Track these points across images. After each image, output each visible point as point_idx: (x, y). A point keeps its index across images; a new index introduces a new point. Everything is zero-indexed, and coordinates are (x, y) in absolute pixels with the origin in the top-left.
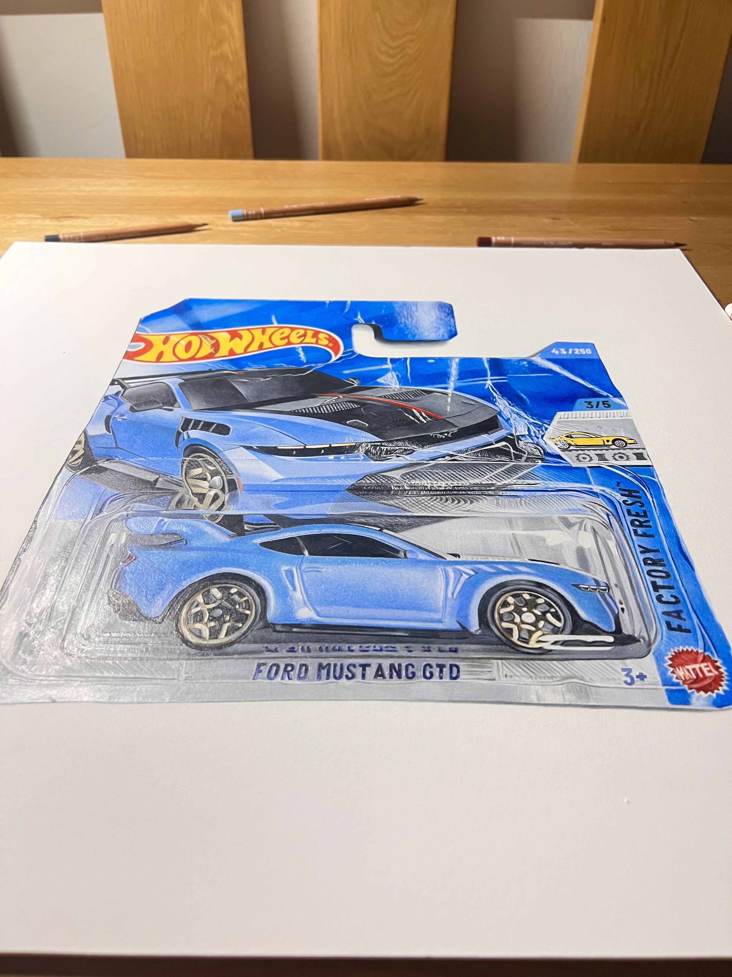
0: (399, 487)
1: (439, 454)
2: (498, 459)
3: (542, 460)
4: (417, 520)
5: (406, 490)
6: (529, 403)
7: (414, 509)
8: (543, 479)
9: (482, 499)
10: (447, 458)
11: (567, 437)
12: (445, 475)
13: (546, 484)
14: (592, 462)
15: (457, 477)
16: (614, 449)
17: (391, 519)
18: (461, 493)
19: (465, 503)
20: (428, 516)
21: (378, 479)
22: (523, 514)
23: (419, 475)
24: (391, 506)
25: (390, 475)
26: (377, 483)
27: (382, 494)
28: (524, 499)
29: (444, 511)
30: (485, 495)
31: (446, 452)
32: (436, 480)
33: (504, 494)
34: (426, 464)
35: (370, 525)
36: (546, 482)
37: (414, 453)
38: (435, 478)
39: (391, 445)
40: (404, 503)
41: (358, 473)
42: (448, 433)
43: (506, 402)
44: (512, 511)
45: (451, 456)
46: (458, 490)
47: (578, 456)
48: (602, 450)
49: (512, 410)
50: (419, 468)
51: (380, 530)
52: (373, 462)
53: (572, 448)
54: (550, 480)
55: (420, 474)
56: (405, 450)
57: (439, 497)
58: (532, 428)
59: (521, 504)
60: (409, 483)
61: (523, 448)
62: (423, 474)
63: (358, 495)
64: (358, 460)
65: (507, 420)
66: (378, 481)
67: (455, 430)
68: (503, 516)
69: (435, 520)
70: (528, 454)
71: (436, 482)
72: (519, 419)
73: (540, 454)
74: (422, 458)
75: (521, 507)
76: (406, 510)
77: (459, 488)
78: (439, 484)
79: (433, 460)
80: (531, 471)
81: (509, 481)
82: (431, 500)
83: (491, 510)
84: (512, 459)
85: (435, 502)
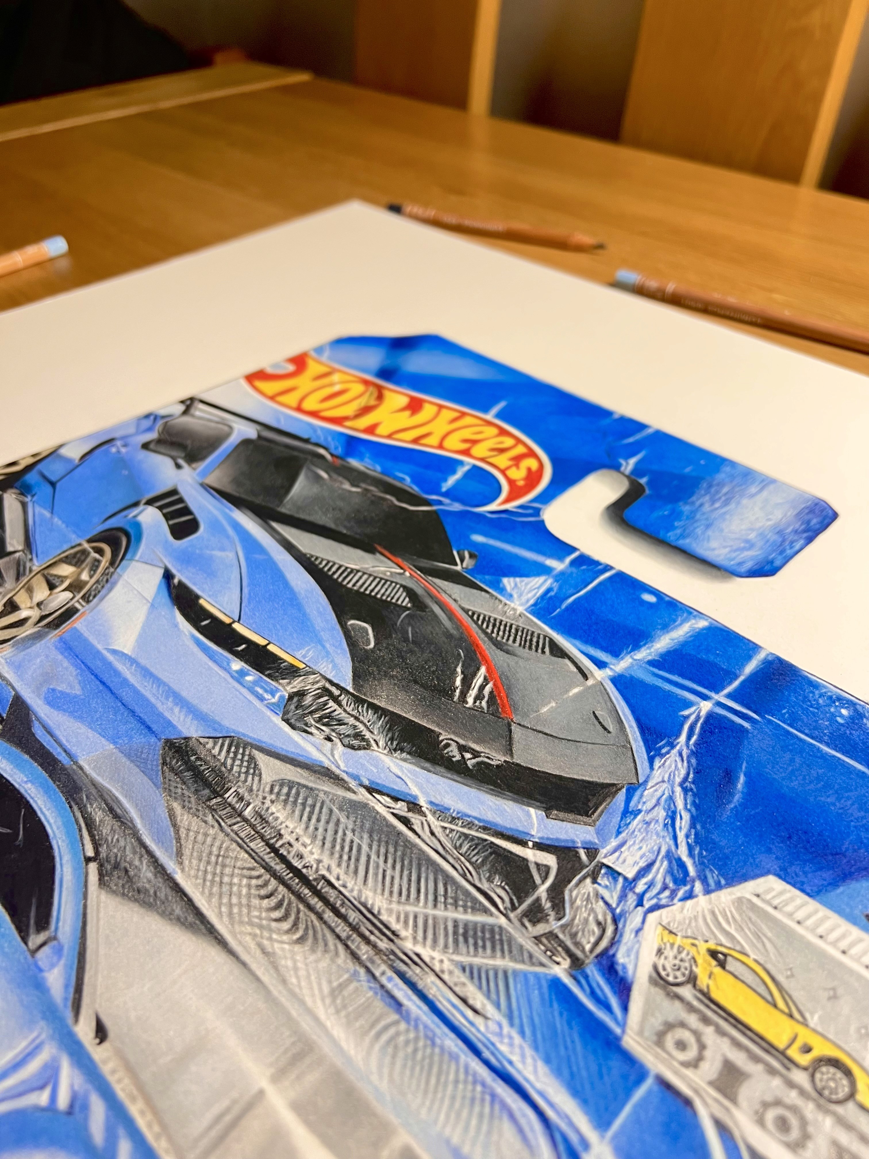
0: (241, 799)
1: (397, 786)
2: (485, 886)
3: (576, 963)
4: (164, 891)
5: (240, 815)
6: (732, 806)
7: (195, 862)
8: (510, 1017)
9: (326, 951)
10: (400, 804)
11: (713, 954)
12: (343, 840)
13: (500, 1035)
14: (689, 1072)
15: (357, 860)
16: (791, 1084)
17: (135, 853)
18: (314, 901)
19: (288, 932)
20: (190, 902)
21: (234, 759)
22: (349, 1060)
23: (304, 804)
24: (175, 825)
25: (261, 765)
26: (224, 764)
27: (196, 791)
28: (403, 1026)
29: (230, 914)
30: (347, 947)
31: (414, 790)
32: (314, 837)
33: (384, 980)
34: (349, 789)
35: (92, 836)
36: (506, 1029)
37: (361, 753)
38: (321, 830)
39: (349, 709)
40: (200, 837)
41: (226, 723)
42: (476, 754)
43: (683, 772)
44: (338, 1032)
45: (414, 806)
46: (317, 893)
47: (669, 1026)
48: (756, 1059)
49: (671, 798)
50: (325, 787)
51: (88, 860)
52: (278, 720)
53: (686, 992)
54: (522, 1033)
55: (310, 801)
56: (358, 736)
57: (267, 876)
58: (660, 870)
59: (378, 1035)
60: (268, 803)
61: (572, 903)
62: (313, 806)
63: (164, 763)
64: (262, 699)
65: (628, 813)
66: (229, 762)
67: (498, 758)
68: (306, 1025)
69: (191, 918)
70: (563, 927)
71: (308, 841)
72: (660, 827)
73: (588, 947)
74: (362, 773)
75: (368, 1039)
76: (179, 854)
77: (327, 889)
78: (305, 851)
79: (370, 790)
80: (515, 973)
81: (437, 955)
82: (245, 872)
83: (306, 991)
84: (514, 908)
85: (245, 881)
